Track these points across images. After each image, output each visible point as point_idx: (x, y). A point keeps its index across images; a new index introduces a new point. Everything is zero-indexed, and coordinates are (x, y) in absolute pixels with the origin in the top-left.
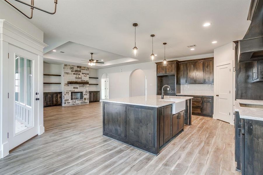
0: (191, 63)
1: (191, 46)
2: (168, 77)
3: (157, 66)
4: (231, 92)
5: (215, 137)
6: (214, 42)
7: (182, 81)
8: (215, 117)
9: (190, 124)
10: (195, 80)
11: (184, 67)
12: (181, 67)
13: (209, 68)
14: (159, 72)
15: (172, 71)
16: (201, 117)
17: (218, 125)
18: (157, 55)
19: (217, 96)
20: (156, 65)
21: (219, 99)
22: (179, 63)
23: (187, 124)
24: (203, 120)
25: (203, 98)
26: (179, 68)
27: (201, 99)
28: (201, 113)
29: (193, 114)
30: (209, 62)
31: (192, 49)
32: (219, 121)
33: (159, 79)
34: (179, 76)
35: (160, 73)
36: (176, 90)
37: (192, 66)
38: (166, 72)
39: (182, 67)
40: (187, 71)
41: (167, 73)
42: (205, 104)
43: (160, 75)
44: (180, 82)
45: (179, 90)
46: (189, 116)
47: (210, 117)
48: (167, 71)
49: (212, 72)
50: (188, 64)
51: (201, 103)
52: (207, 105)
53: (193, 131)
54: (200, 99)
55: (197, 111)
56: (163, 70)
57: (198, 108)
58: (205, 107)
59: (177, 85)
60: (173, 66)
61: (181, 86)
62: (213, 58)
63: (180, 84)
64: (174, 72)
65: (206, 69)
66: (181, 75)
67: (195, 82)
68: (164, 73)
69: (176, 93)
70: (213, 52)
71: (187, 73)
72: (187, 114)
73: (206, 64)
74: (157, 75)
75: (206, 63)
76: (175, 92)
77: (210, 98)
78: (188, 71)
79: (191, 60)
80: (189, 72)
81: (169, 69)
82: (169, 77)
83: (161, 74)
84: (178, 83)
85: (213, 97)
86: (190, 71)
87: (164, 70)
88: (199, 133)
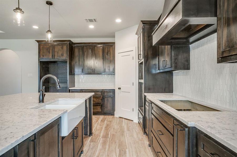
0: (88, 47)
1: (91, 21)
2: (58, 64)
3: (39, 45)
4: (134, 84)
5: (127, 150)
6: (118, 21)
7: (77, 70)
8: (117, 114)
9: (91, 134)
10: (93, 70)
11: (79, 52)
13: (109, 54)
14: (43, 56)
15: (62, 55)
16: (101, 117)
17: (123, 126)
18: (39, 28)
19: (119, 89)
20: (37, 44)
21: (122, 92)
22: (73, 46)
23: (86, 135)
24: (106, 122)
25: (103, 92)
26: (73, 53)
28: (101, 111)
29: (95, 114)
30: (110, 48)
31: (91, 26)
32: (122, 119)
33: (44, 66)
34: (72, 64)
35: (45, 57)
36: (68, 82)
37: (90, 51)
38: (53, 56)
39: (76, 51)
40: (84, 56)
41: (55, 57)
42: (106, 99)
43: (44, 61)
44: (74, 71)
45: (73, 83)
47: (112, 115)
48: (56, 54)
49: (113, 61)
50: (85, 47)
51: (101, 98)
52: (108, 100)
53: (97, 146)
54: (100, 94)
55: (97, 109)
58: (106, 103)
59: (71, 76)
60: (65, 47)
61: (76, 77)
62: (114, 43)
63: (74, 74)
64: (65, 57)
65: (106, 55)
66: (76, 63)
67: (92, 72)
68: (51, 57)
69: (69, 86)
70: (114, 37)
71: (84, 60)
72: (86, 120)
74: (39, 60)
75: (106, 48)
76: (67, 85)
77: (111, 92)
79: (89, 43)
80: (85, 59)
81: (58, 52)
83: (45, 59)
84: (72, 73)
85: (114, 90)
86: (87, 57)
87: (51, 53)
88: (107, 149)
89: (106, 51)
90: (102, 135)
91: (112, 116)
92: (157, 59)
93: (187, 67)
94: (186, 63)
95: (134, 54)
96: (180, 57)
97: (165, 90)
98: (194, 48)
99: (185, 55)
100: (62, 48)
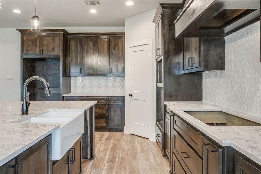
0: (88, 39)
1: (92, 3)
3: (22, 36)
4: (151, 89)
6: (130, 3)
7: (74, 70)
8: (128, 130)
9: (92, 156)
10: (96, 70)
11: (76, 45)
12: (71, 44)
13: (117, 49)
14: (27, 51)
15: (54, 50)
17: (136, 146)
18: (22, 12)
19: (130, 95)
20: (19, 34)
21: (133, 101)
22: (69, 37)
23: (86, 158)
24: (112, 140)
25: (108, 99)
27: (107, 101)
28: (107, 126)
29: (97, 129)
30: (118, 40)
31: (93, 11)
32: (134, 136)
33: (28, 65)
34: (67, 61)
35: (29, 52)
36: (61, 86)
37: (91, 44)
38: (41, 51)
39: (73, 44)
40: (82, 51)
41: (44, 53)
42: (112, 110)
43: (29, 57)
45: (68, 88)
46: (89, 141)
47: (120, 131)
48: (45, 48)
49: (122, 58)
50: (84, 40)
51: (106, 108)
52: (115, 111)
54: (104, 102)
55: (101, 123)
56: (36, 46)
57: (102, 118)
58: (112, 115)
59: (65, 78)
60: (57, 39)
61: (72, 80)
62: (124, 34)
63: (70, 76)
64: (58, 52)
65: (113, 51)
66: (72, 60)
67: (95, 73)
68: (37, 52)
70: (123, 25)
71: (83, 56)
72: (85, 138)
73: (113, 43)
74: (21, 56)
75: (113, 41)
76: (60, 90)
77: (119, 100)
78: (85, 52)
81: (47, 46)
82: (49, 63)
83: (30, 55)
84: (67, 74)
85: (124, 97)
86: (87, 53)
87: (38, 46)
89: (113, 45)
90: (107, 158)
91: (121, 133)
92: (182, 55)
93: (220, 66)
94: (220, 61)
95: (151, 49)
96: (212, 52)
97: (191, 98)
98: (230, 41)
99: (219, 50)
100: (54, 40)
